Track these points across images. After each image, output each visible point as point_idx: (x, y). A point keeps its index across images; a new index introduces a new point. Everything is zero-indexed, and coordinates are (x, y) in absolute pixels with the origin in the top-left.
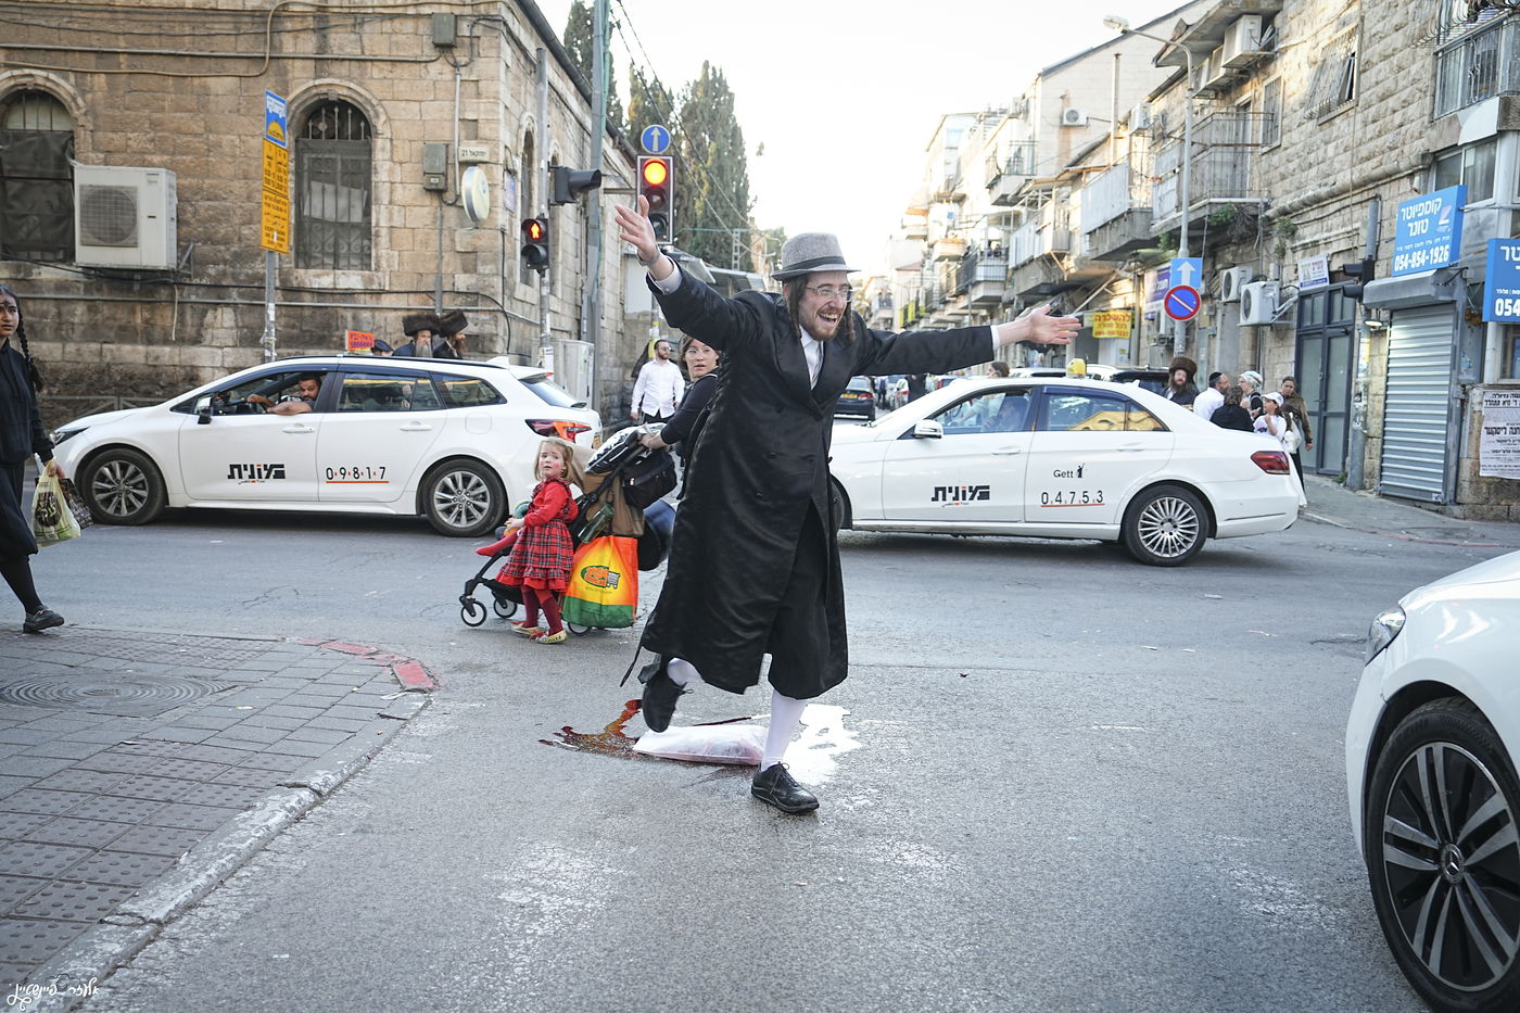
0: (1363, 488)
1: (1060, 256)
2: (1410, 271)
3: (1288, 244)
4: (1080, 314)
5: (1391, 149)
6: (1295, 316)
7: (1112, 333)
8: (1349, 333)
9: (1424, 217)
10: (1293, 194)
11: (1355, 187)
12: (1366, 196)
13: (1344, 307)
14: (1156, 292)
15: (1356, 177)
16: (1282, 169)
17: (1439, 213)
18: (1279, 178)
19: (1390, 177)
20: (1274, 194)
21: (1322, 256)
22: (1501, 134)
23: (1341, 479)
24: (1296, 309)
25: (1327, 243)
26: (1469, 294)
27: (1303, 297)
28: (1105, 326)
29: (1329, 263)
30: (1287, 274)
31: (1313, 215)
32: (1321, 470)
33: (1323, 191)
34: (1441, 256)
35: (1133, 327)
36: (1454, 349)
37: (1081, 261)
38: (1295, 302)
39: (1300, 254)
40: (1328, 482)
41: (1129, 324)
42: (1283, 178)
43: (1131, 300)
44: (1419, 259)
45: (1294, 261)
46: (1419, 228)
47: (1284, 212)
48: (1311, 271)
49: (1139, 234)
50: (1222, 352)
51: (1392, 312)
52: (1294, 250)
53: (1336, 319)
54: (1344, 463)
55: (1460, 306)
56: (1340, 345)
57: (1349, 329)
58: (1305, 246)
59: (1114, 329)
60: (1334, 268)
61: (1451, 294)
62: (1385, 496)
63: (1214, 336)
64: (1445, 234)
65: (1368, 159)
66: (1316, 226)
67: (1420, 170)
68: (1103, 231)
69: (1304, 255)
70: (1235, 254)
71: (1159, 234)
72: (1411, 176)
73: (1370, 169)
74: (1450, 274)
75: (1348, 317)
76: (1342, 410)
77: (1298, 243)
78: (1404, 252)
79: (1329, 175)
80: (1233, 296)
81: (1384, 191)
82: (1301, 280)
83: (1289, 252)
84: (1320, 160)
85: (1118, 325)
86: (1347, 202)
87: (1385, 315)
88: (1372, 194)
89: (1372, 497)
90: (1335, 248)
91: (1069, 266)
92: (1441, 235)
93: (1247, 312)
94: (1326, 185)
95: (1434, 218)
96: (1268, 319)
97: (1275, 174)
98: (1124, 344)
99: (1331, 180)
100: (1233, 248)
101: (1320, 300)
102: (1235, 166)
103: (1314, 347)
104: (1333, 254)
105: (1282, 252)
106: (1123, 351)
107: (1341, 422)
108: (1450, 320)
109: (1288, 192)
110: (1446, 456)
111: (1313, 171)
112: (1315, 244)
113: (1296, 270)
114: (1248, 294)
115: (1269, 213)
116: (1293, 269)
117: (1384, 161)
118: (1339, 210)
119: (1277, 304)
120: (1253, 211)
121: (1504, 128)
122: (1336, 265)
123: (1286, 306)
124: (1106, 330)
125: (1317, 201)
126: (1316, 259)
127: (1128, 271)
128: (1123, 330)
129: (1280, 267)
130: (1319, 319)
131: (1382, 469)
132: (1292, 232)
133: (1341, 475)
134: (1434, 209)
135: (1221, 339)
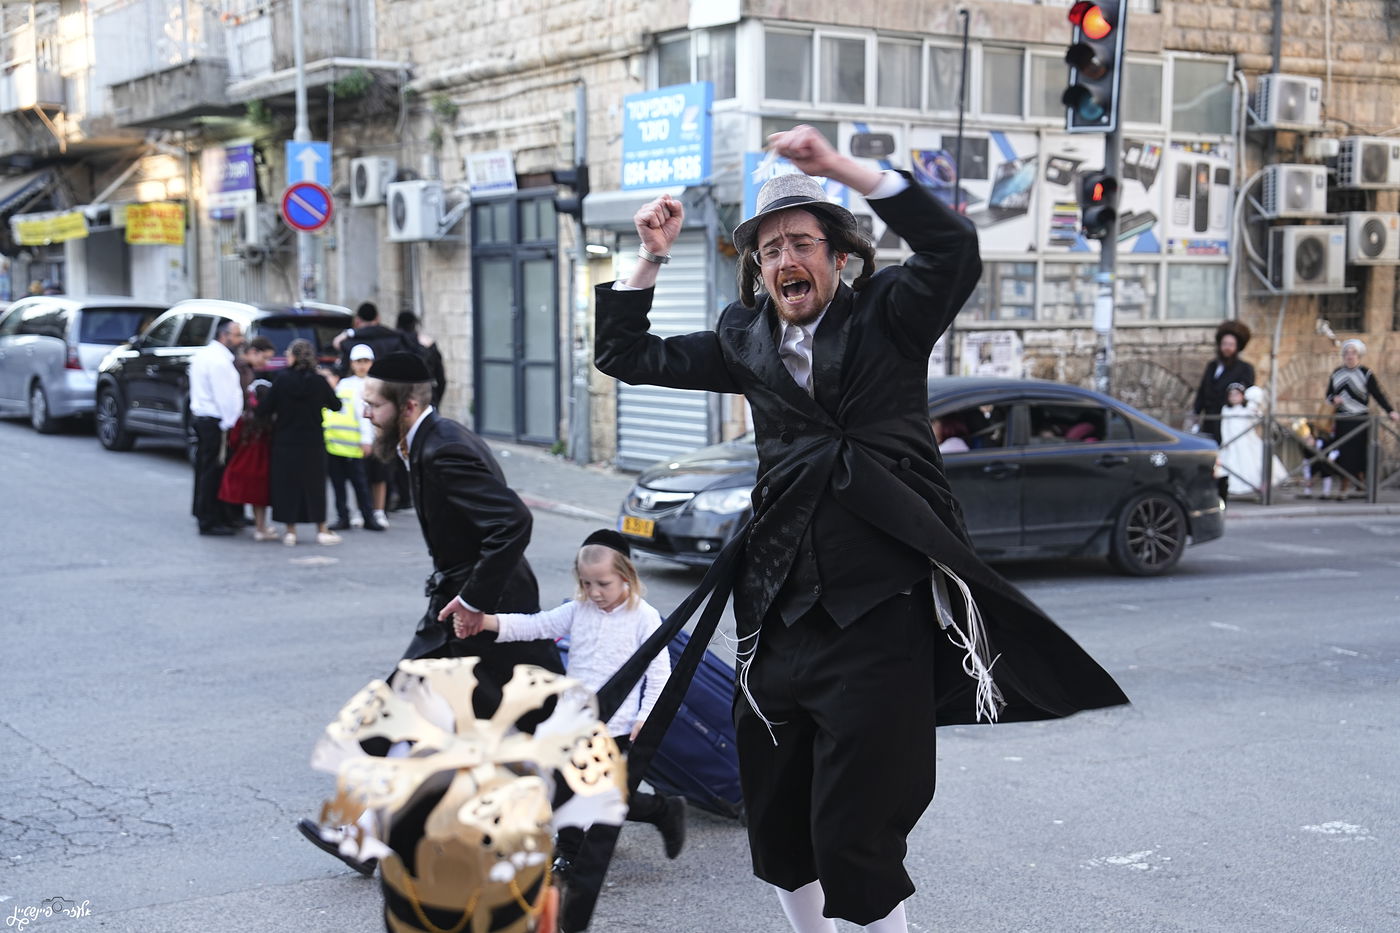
0: (591, 461)
1: (51, 113)
2: (646, 185)
3: (447, 130)
4: (104, 207)
5: (595, 20)
6: (467, 230)
7: (158, 236)
8: (552, 257)
9: (661, 118)
10: (448, 62)
11: (548, 64)
12: (561, 77)
13: (540, 220)
14: (227, 179)
15: (549, 52)
16: (429, 26)
17: (682, 115)
18: (423, 36)
19: (596, 56)
20: (418, 57)
21: (504, 151)
22: (743, 20)
23: (559, 448)
24: (468, 219)
25: (510, 135)
26: (721, 218)
27: (476, 205)
28: (145, 225)
29: (514, 162)
30: (450, 170)
31: (483, 94)
32: (523, 438)
33: (501, 64)
34: (691, 170)
35: (187, 227)
36: (709, 286)
37: (88, 124)
38: (465, 211)
39: (467, 145)
40: (540, 455)
41: (181, 224)
42: (431, 37)
43: (178, 187)
44: (658, 171)
45: (459, 154)
46: (656, 131)
47: (439, 87)
48: (488, 172)
49: (210, 97)
50: (348, 271)
51: (619, 236)
52: (458, 140)
53: (530, 236)
54: (558, 429)
55: (712, 233)
56: (538, 274)
57: (552, 251)
58: (475, 137)
59: (159, 230)
60: (523, 168)
61: (701, 217)
62: (624, 471)
63: (334, 249)
64: (693, 142)
65: (561, 28)
66: (487, 111)
67: (638, 53)
68: (141, 86)
69: (474, 148)
70: (359, 136)
71: (245, 99)
72: (626, 59)
73: (562, 43)
74: (698, 194)
75: (548, 235)
76: (550, 357)
77: (462, 131)
78: (638, 160)
79: (502, 43)
80: (372, 196)
81: (589, 74)
82: (473, 180)
83: (449, 142)
84: (488, 20)
85: (165, 226)
86: (535, 82)
87: (610, 238)
88: (571, 76)
89: (608, 472)
90: (521, 142)
91: (68, 130)
92: (688, 143)
93: (400, 222)
94: (500, 55)
95: (675, 122)
96: (432, 232)
97: (419, 32)
98: (176, 253)
99: (508, 50)
100: (355, 127)
101: (503, 213)
102: (348, 11)
103: (498, 275)
104: (519, 152)
105: (438, 140)
106: (174, 264)
107: (548, 375)
108: (701, 250)
109: (440, 59)
110: (709, 421)
111: (479, 34)
112: (491, 135)
113: (464, 168)
114: (399, 198)
115: (416, 85)
116: (457, 165)
117: (586, 35)
118: (524, 92)
119: (442, 212)
120: (391, 80)
121: (746, 13)
122: (526, 165)
123: (454, 216)
124: (146, 231)
125: (490, 77)
126: (493, 155)
127: (172, 143)
128: (172, 232)
129: (437, 161)
130: (504, 236)
131: (619, 437)
132: (451, 114)
133: (556, 445)
134: (676, 110)
135: (346, 254)
